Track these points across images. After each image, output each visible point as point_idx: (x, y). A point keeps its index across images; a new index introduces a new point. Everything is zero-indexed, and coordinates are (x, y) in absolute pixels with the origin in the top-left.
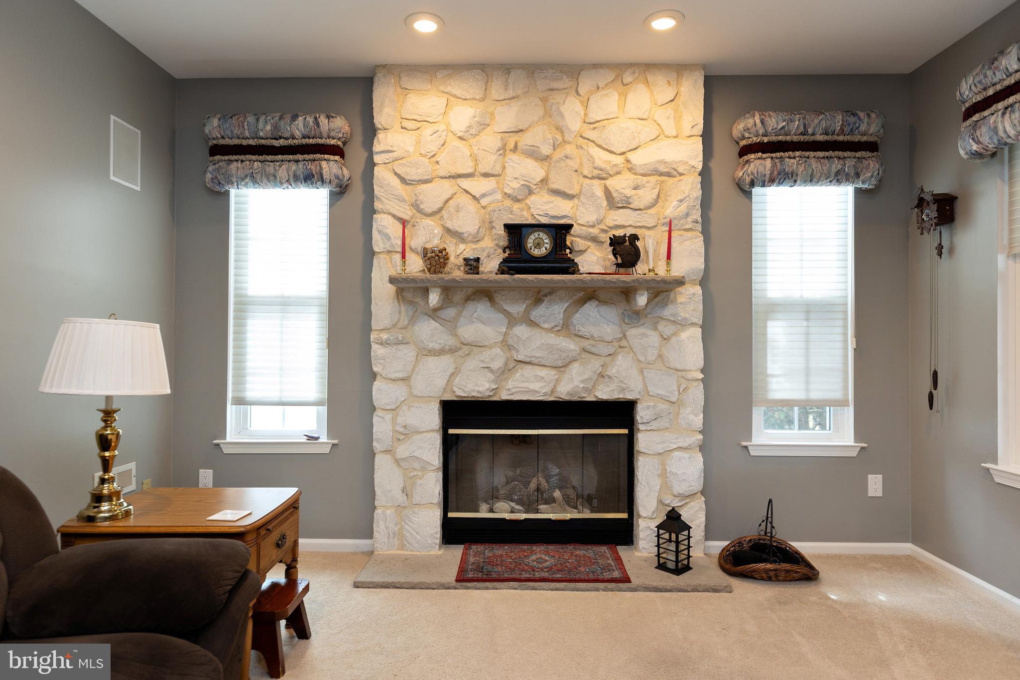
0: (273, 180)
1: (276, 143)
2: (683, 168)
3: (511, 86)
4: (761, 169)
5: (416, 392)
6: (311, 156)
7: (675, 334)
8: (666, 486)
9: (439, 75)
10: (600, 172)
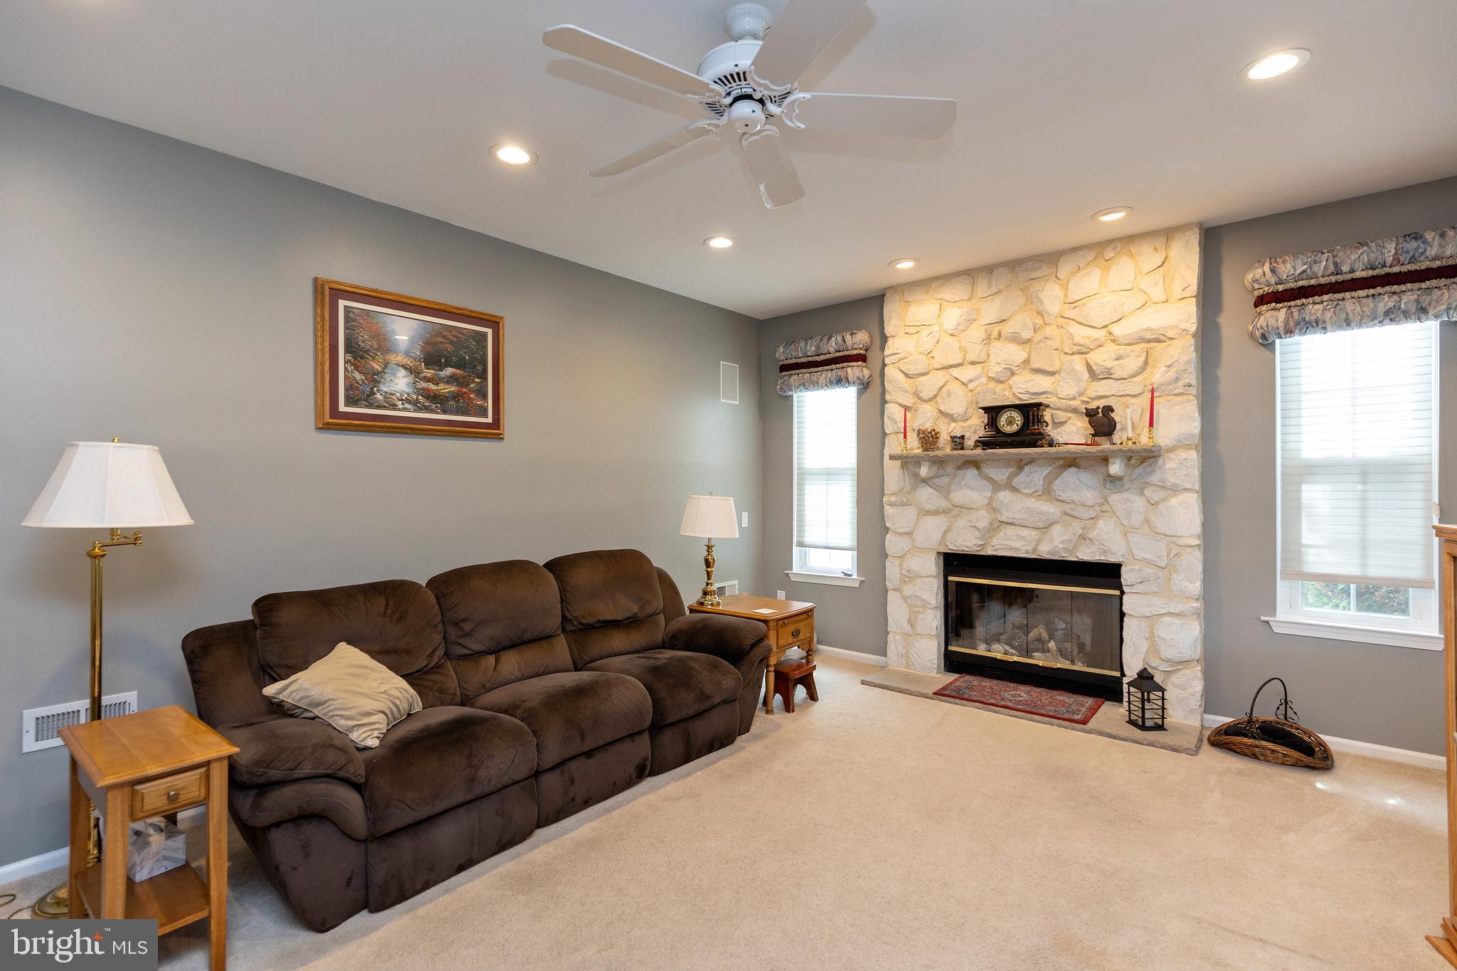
2: (1173, 332)
3: (993, 283)
4: (1272, 322)
7: (1164, 500)
8: (1152, 648)
9: (933, 286)
10: (1081, 348)
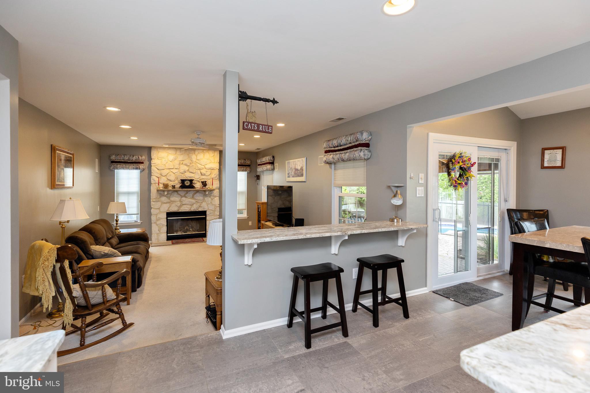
0: (128, 168)
1: (129, 161)
2: (215, 168)
3: (181, 152)
5: (161, 211)
6: (137, 164)
9: (166, 149)
10: (200, 169)
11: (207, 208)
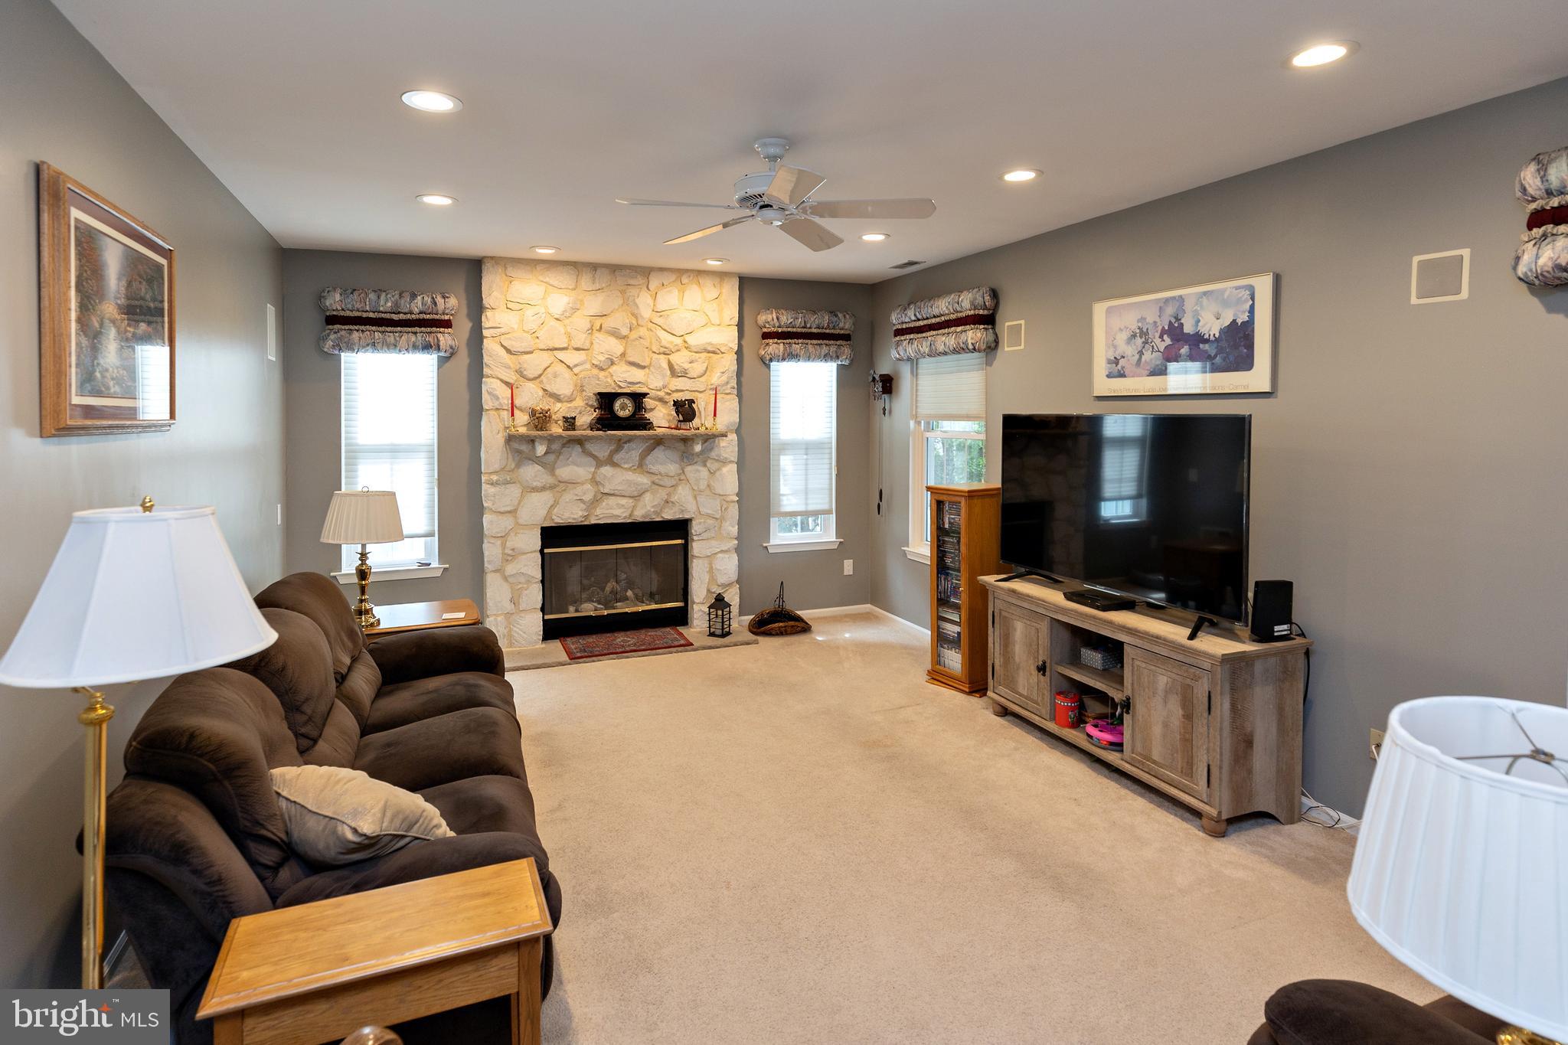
0: (394, 347)
1: (395, 317)
2: (725, 348)
3: (597, 280)
4: (777, 351)
5: (521, 521)
6: (429, 329)
7: (719, 469)
8: (713, 579)
9: (538, 268)
10: (665, 349)
11: (694, 508)
